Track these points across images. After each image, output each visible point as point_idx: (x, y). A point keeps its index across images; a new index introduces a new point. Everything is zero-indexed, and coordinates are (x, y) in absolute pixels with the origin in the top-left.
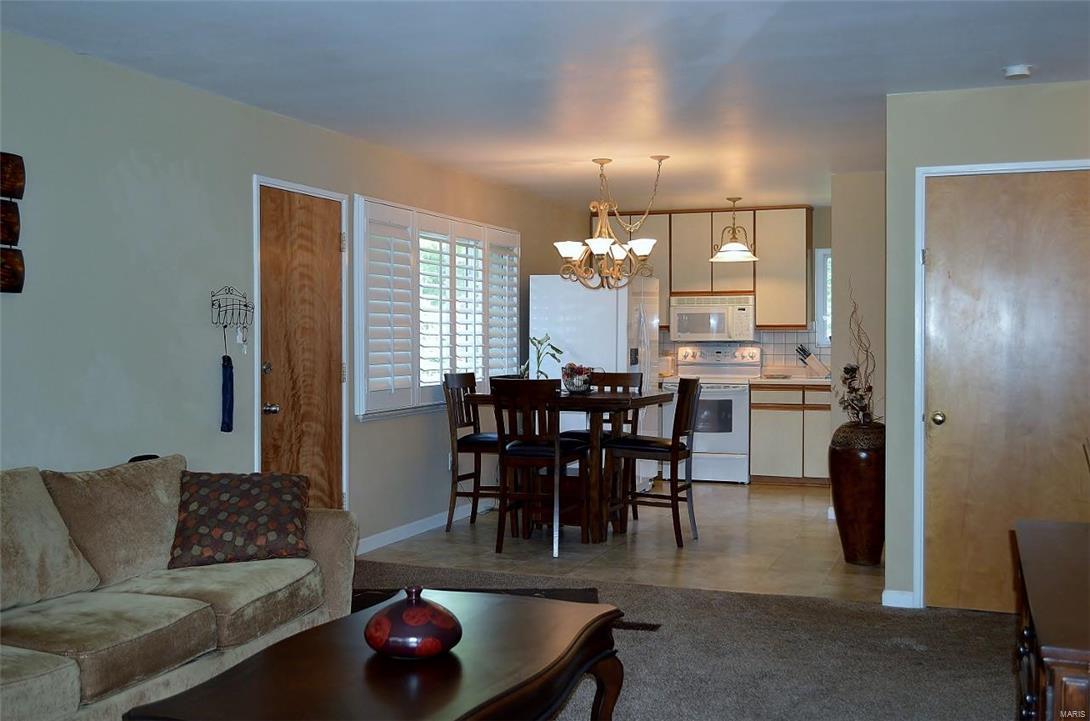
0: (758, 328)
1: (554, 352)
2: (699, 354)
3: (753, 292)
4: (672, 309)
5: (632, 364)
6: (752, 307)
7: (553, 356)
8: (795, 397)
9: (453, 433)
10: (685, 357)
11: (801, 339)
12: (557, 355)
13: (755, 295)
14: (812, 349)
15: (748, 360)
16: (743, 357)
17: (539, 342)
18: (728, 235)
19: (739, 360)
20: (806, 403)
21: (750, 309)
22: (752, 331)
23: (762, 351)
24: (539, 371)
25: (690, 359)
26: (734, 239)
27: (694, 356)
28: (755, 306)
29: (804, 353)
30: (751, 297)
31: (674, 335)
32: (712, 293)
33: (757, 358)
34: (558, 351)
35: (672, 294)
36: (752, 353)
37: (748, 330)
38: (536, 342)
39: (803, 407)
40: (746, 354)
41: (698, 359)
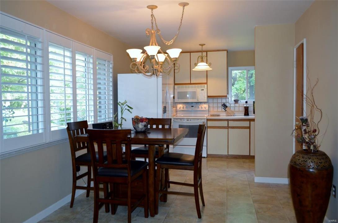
0: (208, 97)
1: (129, 108)
2: (185, 107)
3: (206, 83)
4: (175, 90)
5: (164, 113)
6: (206, 89)
7: (128, 110)
8: (225, 124)
9: (73, 154)
10: (180, 108)
11: (224, 101)
12: (130, 110)
13: (207, 84)
14: (227, 105)
15: (204, 109)
16: (202, 108)
17: (122, 104)
18: (200, 59)
19: (200, 109)
20: (229, 126)
21: (205, 90)
22: (206, 98)
23: (209, 106)
24: (122, 118)
25: (182, 109)
26: (202, 61)
27: (183, 108)
28: (207, 88)
29: (225, 106)
30: (206, 85)
31: (176, 100)
32: (191, 84)
33: (207, 108)
34: (130, 108)
35: (175, 84)
36: (205, 106)
37: (205, 98)
38: (121, 104)
39: (228, 127)
40: (203, 107)
41: (185, 109)
